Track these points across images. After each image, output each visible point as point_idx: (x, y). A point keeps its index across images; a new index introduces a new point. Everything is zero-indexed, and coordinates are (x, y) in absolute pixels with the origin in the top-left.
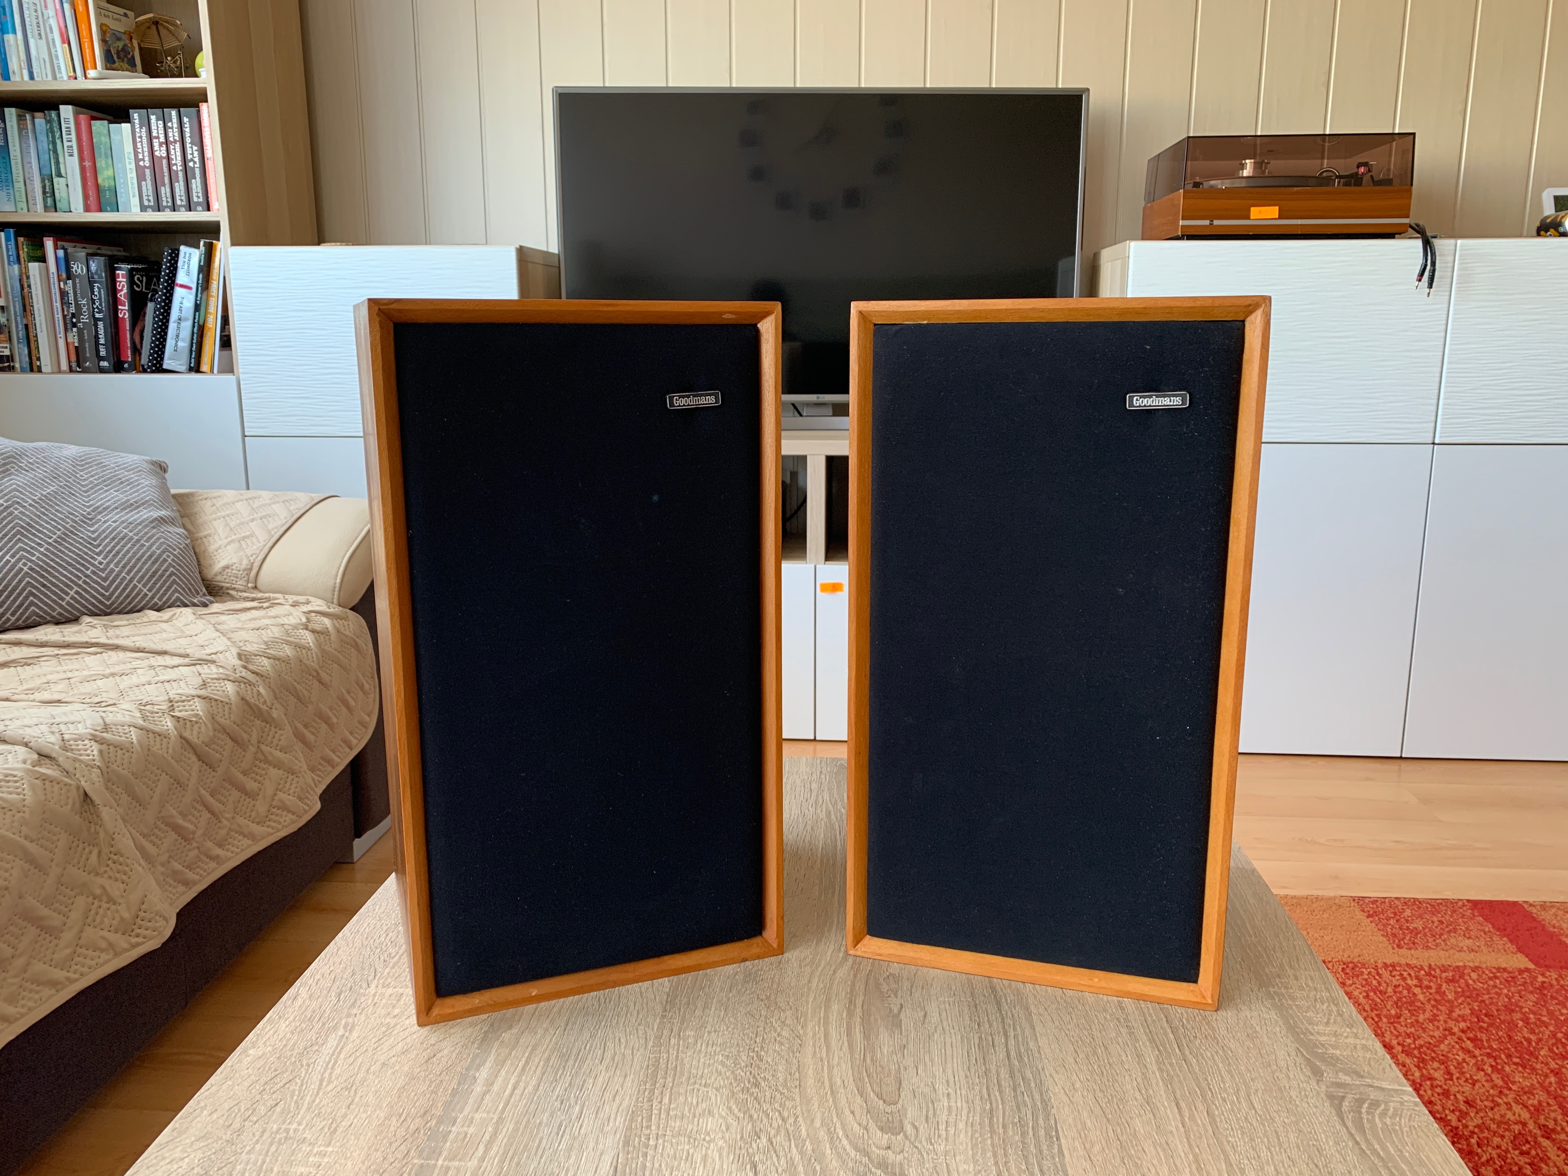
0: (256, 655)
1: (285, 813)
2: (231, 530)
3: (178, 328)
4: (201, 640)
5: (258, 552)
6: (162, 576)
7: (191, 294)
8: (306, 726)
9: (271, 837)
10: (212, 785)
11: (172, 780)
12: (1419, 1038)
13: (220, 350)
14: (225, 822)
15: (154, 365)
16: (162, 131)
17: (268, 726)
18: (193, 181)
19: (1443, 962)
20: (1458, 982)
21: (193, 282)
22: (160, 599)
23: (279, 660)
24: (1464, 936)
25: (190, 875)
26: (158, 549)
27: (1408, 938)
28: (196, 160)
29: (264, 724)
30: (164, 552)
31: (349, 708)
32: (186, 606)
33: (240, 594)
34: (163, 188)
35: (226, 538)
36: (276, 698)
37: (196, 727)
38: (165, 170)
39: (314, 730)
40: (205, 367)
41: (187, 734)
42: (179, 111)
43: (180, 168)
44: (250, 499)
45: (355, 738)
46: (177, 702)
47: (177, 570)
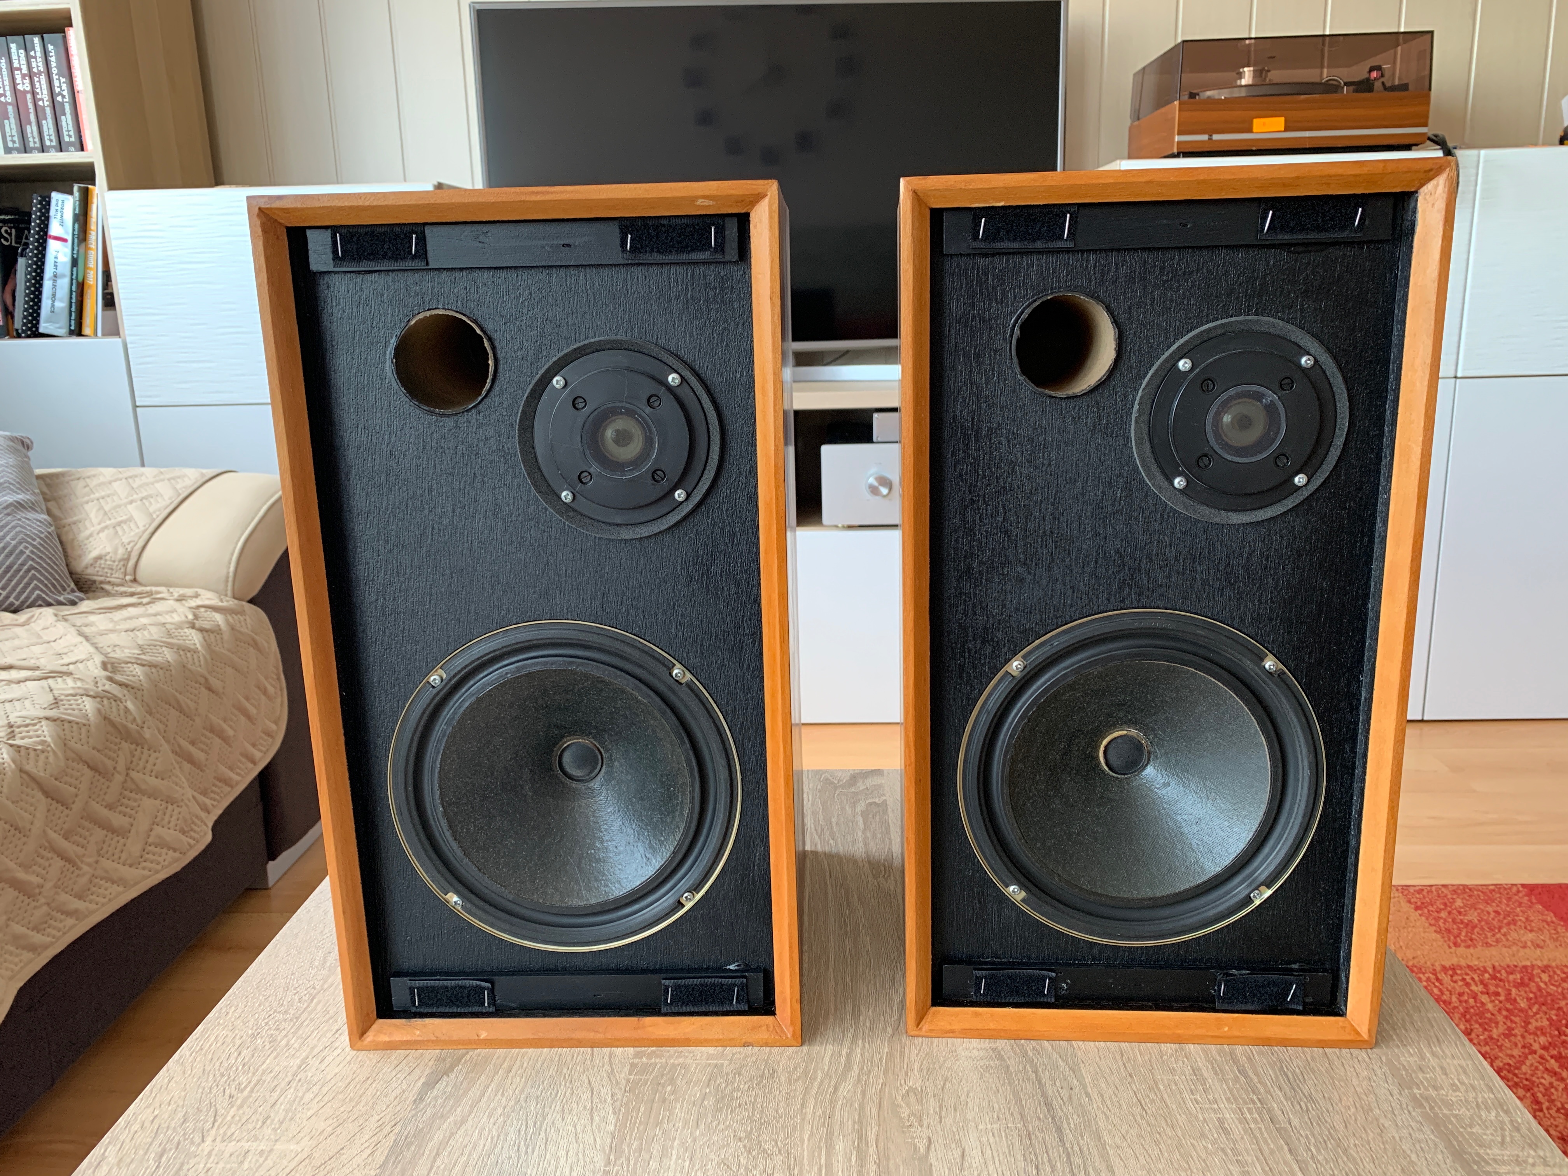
0: (127, 663)
1: (164, 851)
2: (106, 513)
3: (54, 286)
4: (59, 646)
5: (136, 539)
6: (19, 570)
7: (66, 247)
8: (193, 743)
9: (150, 879)
10: (66, 826)
11: (7, 827)
12: (1496, 1058)
13: (103, 310)
14: (85, 868)
15: (30, 329)
16: (23, 61)
17: (139, 748)
18: (63, 118)
19: (1508, 961)
20: (1527, 985)
21: (67, 233)
22: (17, 598)
23: (155, 666)
24: (1526, 928)
25: (38, 938)
26: (13, 539)
27: (1463, 934)
28: (65, 93)
29: (133, 746)
30: (20, 543)
31: (249, 717)
32: (49, 605)
33: (116, 588)
34: (28, 127)
35: (99, 524)
36: (151, 714)
37: (42, 757)
38: (31, 106)
39: (204, 747)
40: (87, 330)
41: (30, 767)
42: (42, 38)
43: (47, 103)
44: (131, 477)
45: (260, 750)
46: (19, 727)
47: (38, 563)
